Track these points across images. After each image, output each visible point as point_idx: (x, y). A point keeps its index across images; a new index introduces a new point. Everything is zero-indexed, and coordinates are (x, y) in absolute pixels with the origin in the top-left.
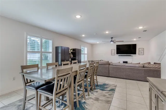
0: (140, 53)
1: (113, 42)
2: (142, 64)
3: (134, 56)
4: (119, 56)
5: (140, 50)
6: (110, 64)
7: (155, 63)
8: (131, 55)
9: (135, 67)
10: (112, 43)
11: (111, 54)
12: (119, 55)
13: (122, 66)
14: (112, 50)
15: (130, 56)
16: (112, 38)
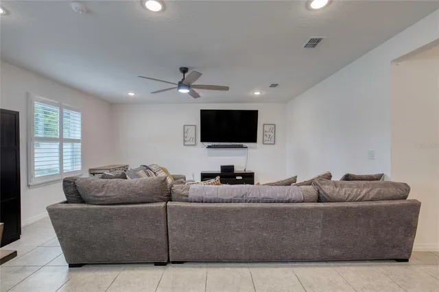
0: (267, 139)
1: (188, 86)
2: (309, 183)
3: (251, 148)
4: (209, 147)
5: (267, 128)
6: (174, 196)
7: (347, 178)
8: (245, 144)
9: (288, 202)
10: (184, 91)
11: (185, 141)
12: (210, 144)
13: (230, 201)
14: (186, 127)
15: (241, 147)
16: (184, 70)
